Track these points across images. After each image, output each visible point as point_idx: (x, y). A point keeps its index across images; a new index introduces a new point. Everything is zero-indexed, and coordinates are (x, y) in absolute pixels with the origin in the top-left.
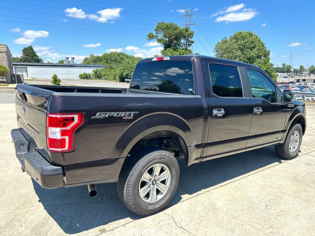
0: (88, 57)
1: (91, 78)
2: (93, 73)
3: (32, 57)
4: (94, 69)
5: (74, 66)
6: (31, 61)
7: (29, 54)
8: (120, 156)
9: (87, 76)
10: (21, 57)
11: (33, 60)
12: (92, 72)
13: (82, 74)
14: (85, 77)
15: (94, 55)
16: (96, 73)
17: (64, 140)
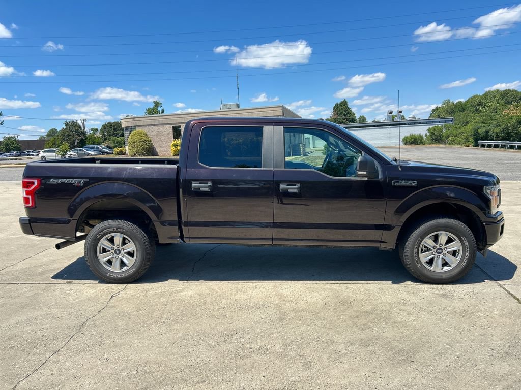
0: (440, 105)
1: (422, 143)
2: (428, 134)
3: (345, 115)
4: (431, 127)
5: (405, 124)
6: (342, 122)
7: (342, 113)
8: (72, 218)
9: (416, 139)
10: (331, 117)
11: (346, 120)
12: (427, 131)
13: (407, 137)
14: (413, 141)
15: (451, 101)
16: (433, 133)
17: (28, 198)
